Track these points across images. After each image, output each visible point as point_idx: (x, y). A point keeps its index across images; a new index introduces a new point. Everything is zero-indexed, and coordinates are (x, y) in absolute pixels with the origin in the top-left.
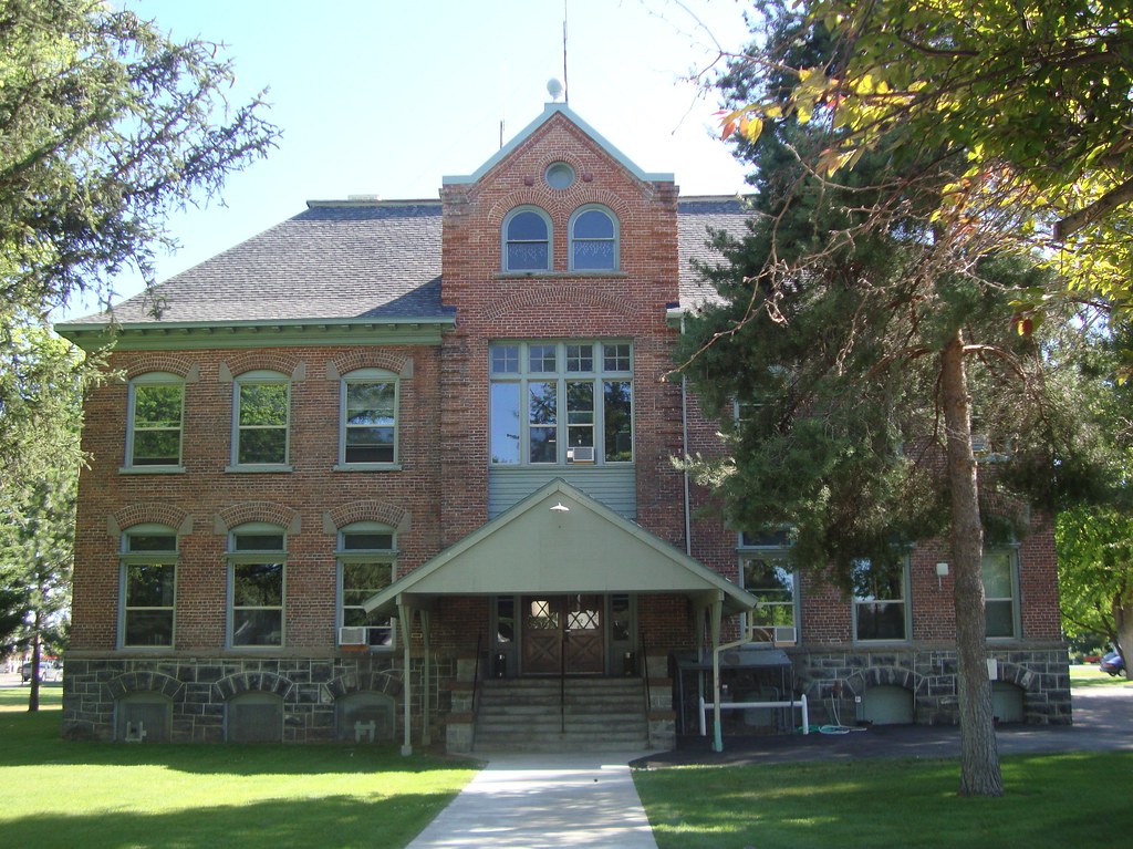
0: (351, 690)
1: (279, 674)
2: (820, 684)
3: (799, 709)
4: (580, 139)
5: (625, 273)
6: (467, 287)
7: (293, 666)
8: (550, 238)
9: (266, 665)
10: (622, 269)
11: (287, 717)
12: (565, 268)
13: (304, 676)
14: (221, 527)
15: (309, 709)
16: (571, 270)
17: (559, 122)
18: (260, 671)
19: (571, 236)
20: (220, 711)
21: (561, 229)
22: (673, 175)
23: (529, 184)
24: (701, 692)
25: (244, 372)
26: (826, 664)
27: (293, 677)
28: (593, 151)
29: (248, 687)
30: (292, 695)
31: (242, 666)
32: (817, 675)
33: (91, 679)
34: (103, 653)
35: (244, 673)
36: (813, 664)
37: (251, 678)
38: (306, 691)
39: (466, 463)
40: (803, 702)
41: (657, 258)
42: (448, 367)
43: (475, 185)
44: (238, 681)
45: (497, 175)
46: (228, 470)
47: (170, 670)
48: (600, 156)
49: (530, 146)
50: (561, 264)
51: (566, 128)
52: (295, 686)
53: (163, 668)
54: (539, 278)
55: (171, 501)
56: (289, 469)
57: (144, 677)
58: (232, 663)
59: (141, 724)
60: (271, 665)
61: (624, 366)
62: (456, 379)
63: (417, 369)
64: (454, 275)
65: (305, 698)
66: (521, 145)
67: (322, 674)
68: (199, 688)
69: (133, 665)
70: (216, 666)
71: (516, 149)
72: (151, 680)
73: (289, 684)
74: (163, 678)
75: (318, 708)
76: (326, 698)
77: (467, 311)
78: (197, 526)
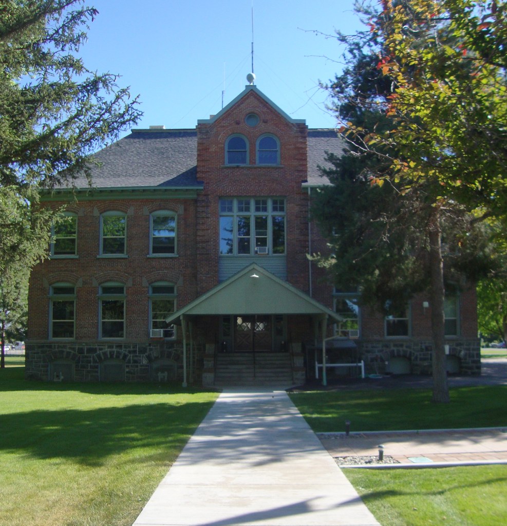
0: (156, 358)
1: (123, 351)
2: (370, 356)
3: (360, 367)
4: (262, 103)
5: (282, 166)
6: (209, 172)
7: (129, 347)
8: (248, 149)
9: (117, 347)
10: (281, 164)
11: (127, 370)
12: (255, 163)
13: (135, 352)
14: (95, 283)
15: (137, 366)
16: (258, 164)
17: (252, 95)
18: (115, 349)
19: (257, 148)
20: (97, 367)
21: (253, 145)
22: (305, 120)
23: (238, 123)
24: (316, 359)
25: (105, 211)
26: (372, 347)
27: (130, 352)
28: (268, 108)
29: (109, 356)
30: (129, 360)
31: (106, 347)
32: (368, 352)
33: (38, 353)
34: (43, 341)
35: (107, 350)
36: (367, 347)
37: (110, 352)
38: (136, 358)
39: (208, 254)
40: (362, 364)
41: (297, 159)
42: (200, 209)
43: (213, 124)
44: (105, 354)
45: (223, 119)
46: (98, 257)
47: (74, 349)
48: (272, 111)
49: (239, 106)
50: (253, 161)
51: (255, 97)
52: (131, 356)
53: (70, 348)
54: (242, 168)
55: (72, 271)
56: (126, 256)
57: (62, 352)
58: (102, 345)
59: (61, 373)
60: (120, 346)
61: (282, 209)
62: (204, 215)
63: (185, 210)
64: (202, 166)
65: (135, 362)
66: (234, 105)
67: (143, 351)
68: (86, 357)
69: (56, 347)
70: (94, 347)
71: (232, 107)
72: (65, 353)
73: (127, 356)
74: (70, 352)
75: (141, 366)
76: (145, 362)
77: (209, 183)
78: (85, 283)
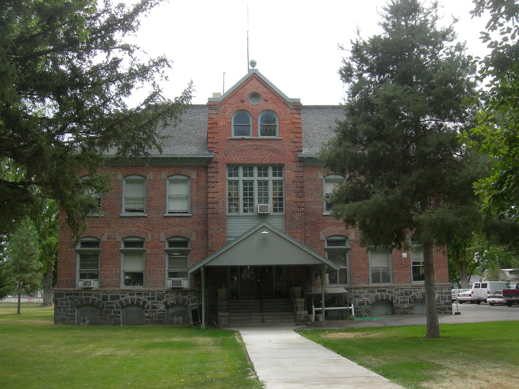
0: (172, 305)
1: (142, 298)
2: (358, 300)
3: (351, 310)
4: (263, 84)
5: (281, 138)
6: (218, 143)
7: (148, 295)
8: (251, 124)
9: (138, 294)
10: (280, 137)
11: (146, 315)
12: (257, 136)
13: (153, 299)
14: (119, 238)
15: (155, 312)
16: (260, 137)
17: (254, 77)
18: (135, 297)
19: (259, 123)
20: (119, 313)
21: (255, 120)
22: (299, 99)
23: (242, 102)
24: (313, 303)
25: (128, 176)
26: (360, 293)
27: (149, 299)
28: (268, 89)
29: (130, 303)
30: (148, 306)
31: (128, 294)
32: (356, 297)
33: (66, 300)
34: (71, 289)
35: (128, 297)
36: (355, 293)
37: (131, 299)
38: (154, 304)
39: (218, 213)
40: (352, 307)
41: (294, 132)
42: (210, 175)
43: (221, 102)
44: (126, 300)
45: (230, 98)
46: (121, 215)
47: (99, 296)
48: (271, 91)
49: (243, 86)
50: (255, 134)
51: (257, 80)
52: (149, 303)
53: (95, 295)
54: (247, 139)
55: (97, 228)
56: (146, 215)
57: (87, 299)
58: (124, 293)
59: (87, 318)
60: (140, 294)
61: (280, 175)
62: (214, 180)
63: (198, 175)
64: (213, 138)
65: (154, 307)
66: (239, 86)
67: (160, 298)
68: (110, 303)
69: (83, 294)
70: (117, 294)
71: (237, 88)
72: (90, 300)
73: (147, 302)
74: (95, 299)
75: (159, 311)
76: (162, 307)
77: (218, 152)
78: (109, 238)
